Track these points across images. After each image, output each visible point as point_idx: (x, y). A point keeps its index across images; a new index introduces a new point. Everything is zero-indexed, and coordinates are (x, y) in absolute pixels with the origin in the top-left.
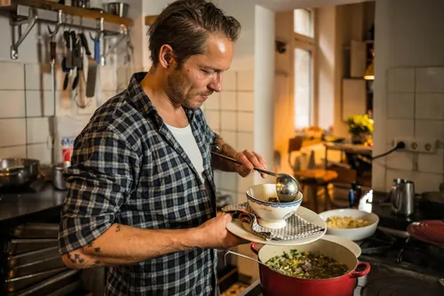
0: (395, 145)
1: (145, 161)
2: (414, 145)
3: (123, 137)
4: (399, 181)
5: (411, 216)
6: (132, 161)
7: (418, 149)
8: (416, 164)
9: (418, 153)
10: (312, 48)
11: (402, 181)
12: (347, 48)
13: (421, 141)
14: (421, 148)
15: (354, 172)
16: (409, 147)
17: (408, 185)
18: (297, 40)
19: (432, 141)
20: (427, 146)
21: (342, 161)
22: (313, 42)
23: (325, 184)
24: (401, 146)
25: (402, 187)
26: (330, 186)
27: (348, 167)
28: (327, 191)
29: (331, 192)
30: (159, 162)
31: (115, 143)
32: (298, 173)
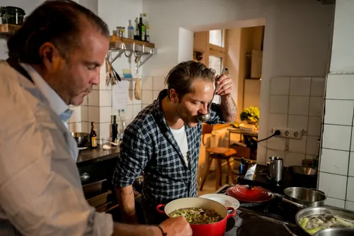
0: (274, 133)
1: (154, 150)
2: (287, 133)
3: (144, 137)
4: (273, 158)
5: (280, 182)
6: (147, 149)
7: (289, 136)
8: (287, 146)
9: (289, 138)
10: (223, 55)
11: (276, 159)
12: (248, 55)
13: (292, 130)
14: (291, 135)
15: (249, 149)
16: (283, 134)
17: (279, 161)
18: (211, 49)
19: (299, 130)
20: (296, 134)
21: (241, 141)
22: (224, 51)
23: (227, 158)
24: (278, 133)
25: (275, 163)
26: (232, 159)
27: (245, 146)
28: (229, 163)
29: (231, 164)
30: (162, 150)
31: (139, 140)
32: (209, 150)
